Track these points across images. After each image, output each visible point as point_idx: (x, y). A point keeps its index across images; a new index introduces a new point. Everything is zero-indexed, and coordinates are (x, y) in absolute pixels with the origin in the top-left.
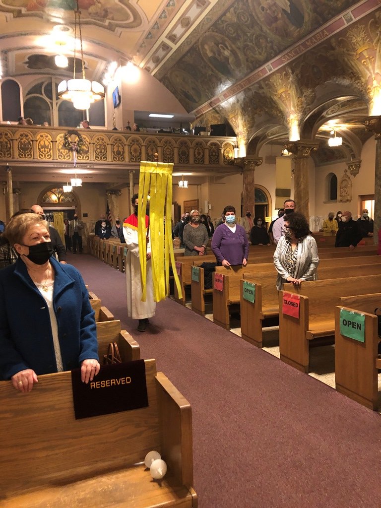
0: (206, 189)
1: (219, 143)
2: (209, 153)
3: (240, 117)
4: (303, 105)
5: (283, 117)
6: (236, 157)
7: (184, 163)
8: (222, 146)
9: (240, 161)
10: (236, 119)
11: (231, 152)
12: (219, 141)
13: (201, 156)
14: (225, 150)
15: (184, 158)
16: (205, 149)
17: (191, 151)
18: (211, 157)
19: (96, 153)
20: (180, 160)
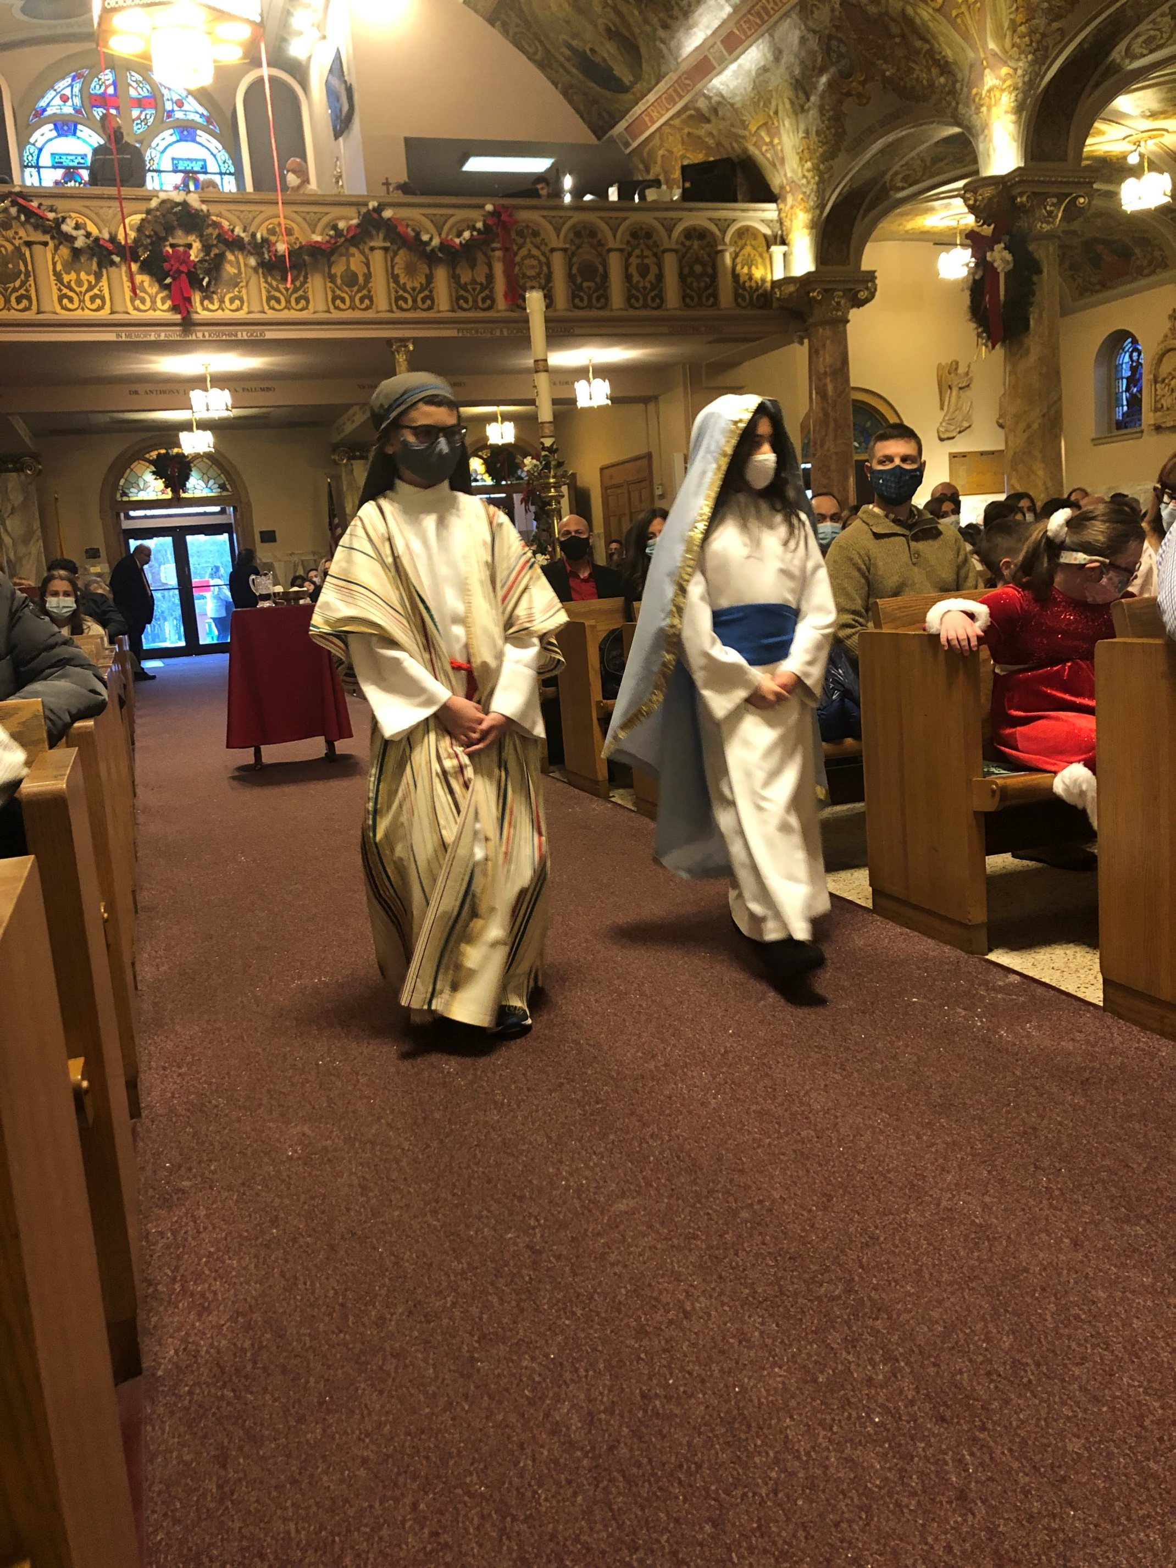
0: (674, 413)
1: (718, 233)
2: (681, 269)
3: (787, 123)
4: (1036, 21)
5: (953, 92)
6: (779, 275)
7: (590, 306)
8: (727, 240)
9: (792, 288)
10: (774, 132)
11: (759, 260)
12: (716, 222)
13: (651, 277)
14: (737, 255)
15: (589, 288)
16: (664, 251)
17: (615, 262)
18: (689, 280)
19: (270, 285)
20: (575, 295)
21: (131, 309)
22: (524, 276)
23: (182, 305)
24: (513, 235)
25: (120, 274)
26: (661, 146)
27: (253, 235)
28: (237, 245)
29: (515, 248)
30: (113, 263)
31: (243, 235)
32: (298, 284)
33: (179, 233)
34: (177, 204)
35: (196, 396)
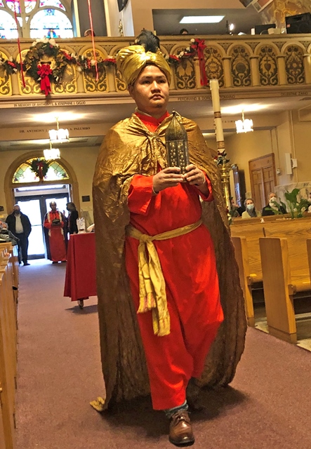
0: (285, 134)
1: (304, 48)
2: (286, 65)
7: (242, 85)
8: (309, 51)
12: (303, 43)
13: (272, 70)
15: (242, 76)
16: (277, 58)
17: (254, 64)
18: (290, 71)
19: (88, 79)
20: (235, 80)
21: (21, 93)
22: (210, 72)
23: (46, 90)
24: (204, 53)
25: (17, 77)
26: (275, 8)
27: (80, 57)
28: (72, 61)
29: (205, 59)
30: (14, 72)
31: (75, 57)
32: (101, 78)
33: (45, 57)
34: (45, 44)
35: (52, 133)
